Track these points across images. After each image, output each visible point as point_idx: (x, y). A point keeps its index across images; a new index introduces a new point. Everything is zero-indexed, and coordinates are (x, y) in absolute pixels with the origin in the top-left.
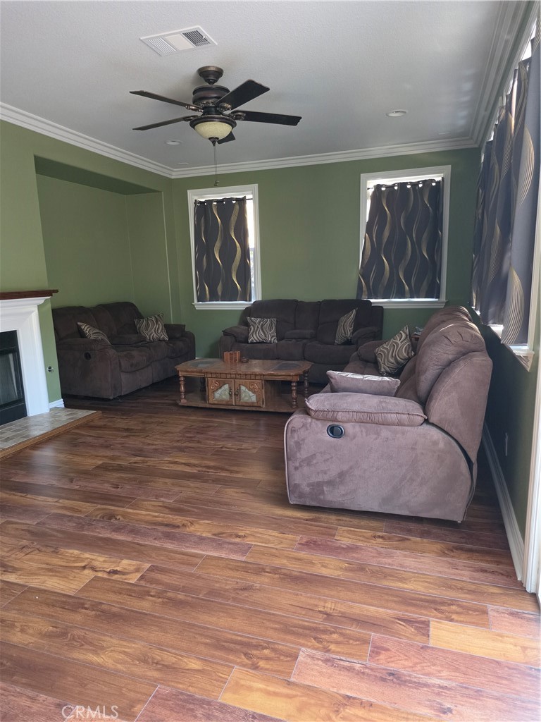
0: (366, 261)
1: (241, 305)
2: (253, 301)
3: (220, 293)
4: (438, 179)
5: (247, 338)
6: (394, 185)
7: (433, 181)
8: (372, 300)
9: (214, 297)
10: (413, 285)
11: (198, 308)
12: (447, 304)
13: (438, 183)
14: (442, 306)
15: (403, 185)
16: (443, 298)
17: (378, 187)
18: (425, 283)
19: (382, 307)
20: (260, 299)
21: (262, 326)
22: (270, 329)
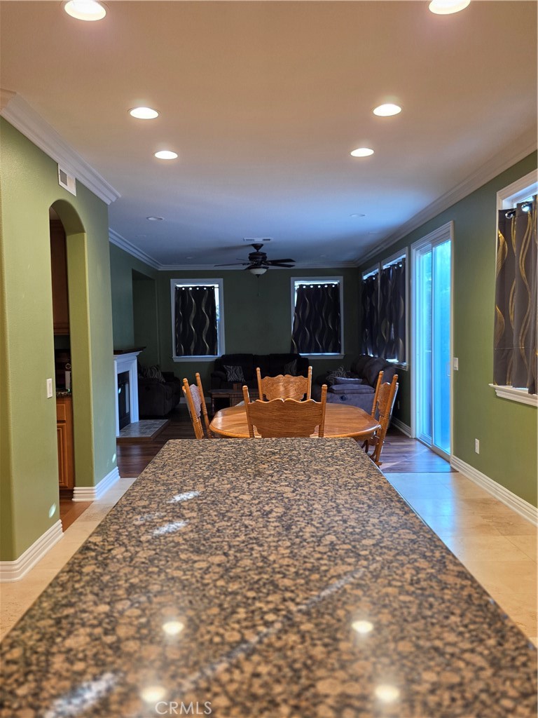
0: (296, 330)
1: (208, 358)
2: (219, 355)
3: (192, 350)
4: (336, 283)
5: (227, 379)
6: (311, 285)
7: (333, 284)
8: (301, 354)
9: (187, 353)
10: (324, 344)
11: (175, 361)
12: (345, 356)
13: (336, 285)
14: (342, 358)
15: (316, 286)
16: (343, 353)
17: (301, 286)
18: (331, 345)
19: (307, 359)
20: (224, 354)
21: (235, 370)
22: (240, 373)
